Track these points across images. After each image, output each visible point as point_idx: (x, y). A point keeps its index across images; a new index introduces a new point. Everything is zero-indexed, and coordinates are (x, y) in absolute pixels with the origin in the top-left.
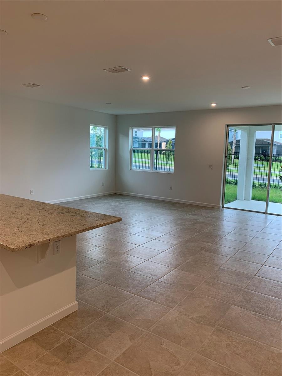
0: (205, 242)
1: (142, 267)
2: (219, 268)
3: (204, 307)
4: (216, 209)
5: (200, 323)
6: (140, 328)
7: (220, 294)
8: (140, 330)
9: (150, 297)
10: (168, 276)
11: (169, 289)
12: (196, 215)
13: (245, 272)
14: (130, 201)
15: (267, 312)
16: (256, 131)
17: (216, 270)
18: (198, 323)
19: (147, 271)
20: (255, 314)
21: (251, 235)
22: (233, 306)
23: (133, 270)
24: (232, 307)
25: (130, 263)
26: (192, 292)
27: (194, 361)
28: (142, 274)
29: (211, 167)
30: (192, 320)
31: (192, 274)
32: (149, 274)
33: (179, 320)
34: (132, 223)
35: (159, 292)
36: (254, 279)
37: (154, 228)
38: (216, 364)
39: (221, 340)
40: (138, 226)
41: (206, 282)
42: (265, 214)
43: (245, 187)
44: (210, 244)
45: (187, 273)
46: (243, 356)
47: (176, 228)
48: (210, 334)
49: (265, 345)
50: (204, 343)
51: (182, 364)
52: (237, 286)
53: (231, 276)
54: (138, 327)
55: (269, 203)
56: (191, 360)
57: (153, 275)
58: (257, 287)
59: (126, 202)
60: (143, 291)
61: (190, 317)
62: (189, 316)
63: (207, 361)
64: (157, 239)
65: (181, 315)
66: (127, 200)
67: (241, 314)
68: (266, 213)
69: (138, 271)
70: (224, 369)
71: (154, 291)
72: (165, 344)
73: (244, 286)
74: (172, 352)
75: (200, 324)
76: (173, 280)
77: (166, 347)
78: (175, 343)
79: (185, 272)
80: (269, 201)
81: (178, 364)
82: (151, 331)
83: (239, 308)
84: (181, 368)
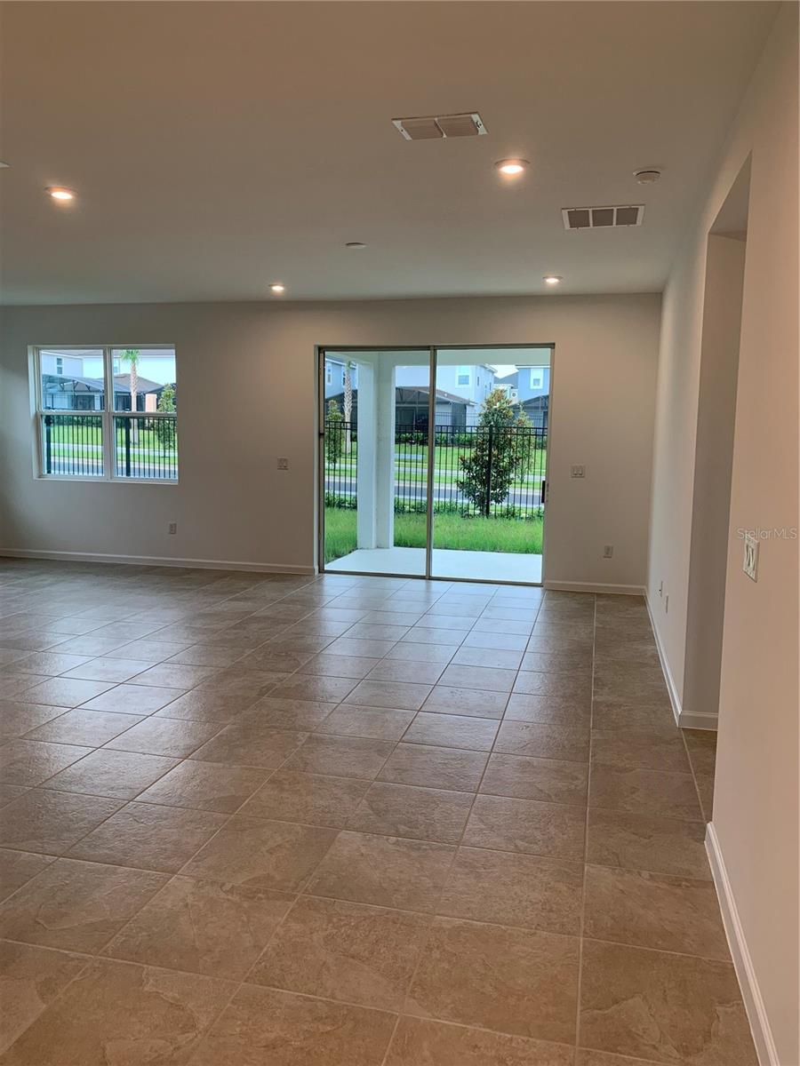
0: (272, 671)
1: (81, 771)
2: (310, 737)
3: (267, 851)
4: (302, 578)
5: (254, 897)
6: (72, 954)
7: (309, 808)
8: (73, 959)
9: (107, 854)
10: (165, 783)
11: (166, 819)
12: (246, 598)
13: (375, 737)
14: (42, 577)
15: (427, 831)
16: (394, 366)
17: (298, 743)
18: (249, 898)
19: (96, 781)
20: (398, 841)
21: (391, 637)
22: (342, 835)
23: (52, 783)
24: (339, 836)
25: (43, 764)
26: (233, 816)
27: (235, 1007)
28: (82, 791)
29: (283, 465)
30: (233, 894)
31: (234, 766)
32: (104, 786)
33: (196, 903)
34: (48, 642)
35: (134, 835)
36: (397, 751)
37: (120, 650)
38: (298, 996)
39: (311, 929)
40: (69, 649)
41: (272, 781)
42: (424, 581)
43: (377, 515)
44: (284, 675)
45: (221, 765)
46: (367, 959)
47: (190, 642)
48: (281, 920)
49: (421, 914)
50: (265, 950)
51: (203, 1022)
52: (354, 776)
53: (340, 752)
54: (67, 952)
55: (435, 552)
56: (229, 1005)
57: (118, 789)
58: (405, 771)
59: (29, 580)
60: (87, 839)
61: (228, 886)
62: (223, 884)
63: (273, 997)
64: (131, 680)
65: (202, 887)
66: (33, 572)
67: (363, 850)
68: (429, 578)
69: (70, 783)
70: (319, 1004)
71: (121, 835)
72: (151, 981)
73: (373, 773)
74: (174, 998)
75: (256, 900)
76: (179, 792)
77: (154, 989)
78: (181, 970)
79: (215, 764)
80: (432, 546)
81: (190, 1026)
82: (110, 952)
83: (359, 835)
84: (199, 1035)
